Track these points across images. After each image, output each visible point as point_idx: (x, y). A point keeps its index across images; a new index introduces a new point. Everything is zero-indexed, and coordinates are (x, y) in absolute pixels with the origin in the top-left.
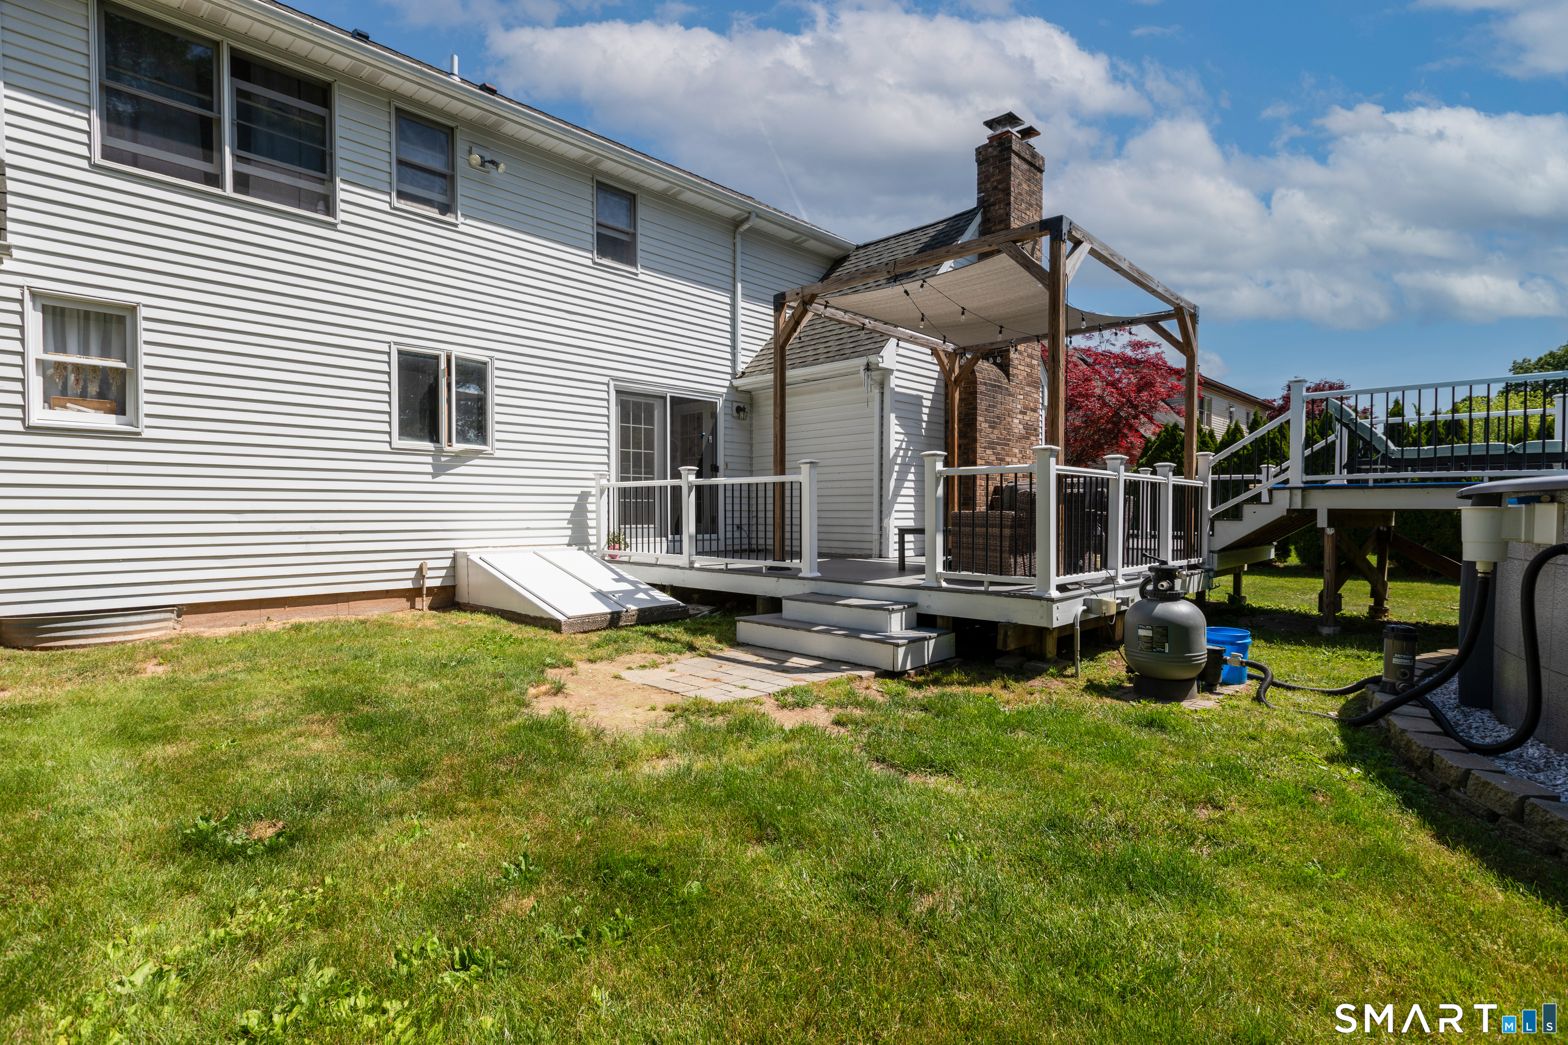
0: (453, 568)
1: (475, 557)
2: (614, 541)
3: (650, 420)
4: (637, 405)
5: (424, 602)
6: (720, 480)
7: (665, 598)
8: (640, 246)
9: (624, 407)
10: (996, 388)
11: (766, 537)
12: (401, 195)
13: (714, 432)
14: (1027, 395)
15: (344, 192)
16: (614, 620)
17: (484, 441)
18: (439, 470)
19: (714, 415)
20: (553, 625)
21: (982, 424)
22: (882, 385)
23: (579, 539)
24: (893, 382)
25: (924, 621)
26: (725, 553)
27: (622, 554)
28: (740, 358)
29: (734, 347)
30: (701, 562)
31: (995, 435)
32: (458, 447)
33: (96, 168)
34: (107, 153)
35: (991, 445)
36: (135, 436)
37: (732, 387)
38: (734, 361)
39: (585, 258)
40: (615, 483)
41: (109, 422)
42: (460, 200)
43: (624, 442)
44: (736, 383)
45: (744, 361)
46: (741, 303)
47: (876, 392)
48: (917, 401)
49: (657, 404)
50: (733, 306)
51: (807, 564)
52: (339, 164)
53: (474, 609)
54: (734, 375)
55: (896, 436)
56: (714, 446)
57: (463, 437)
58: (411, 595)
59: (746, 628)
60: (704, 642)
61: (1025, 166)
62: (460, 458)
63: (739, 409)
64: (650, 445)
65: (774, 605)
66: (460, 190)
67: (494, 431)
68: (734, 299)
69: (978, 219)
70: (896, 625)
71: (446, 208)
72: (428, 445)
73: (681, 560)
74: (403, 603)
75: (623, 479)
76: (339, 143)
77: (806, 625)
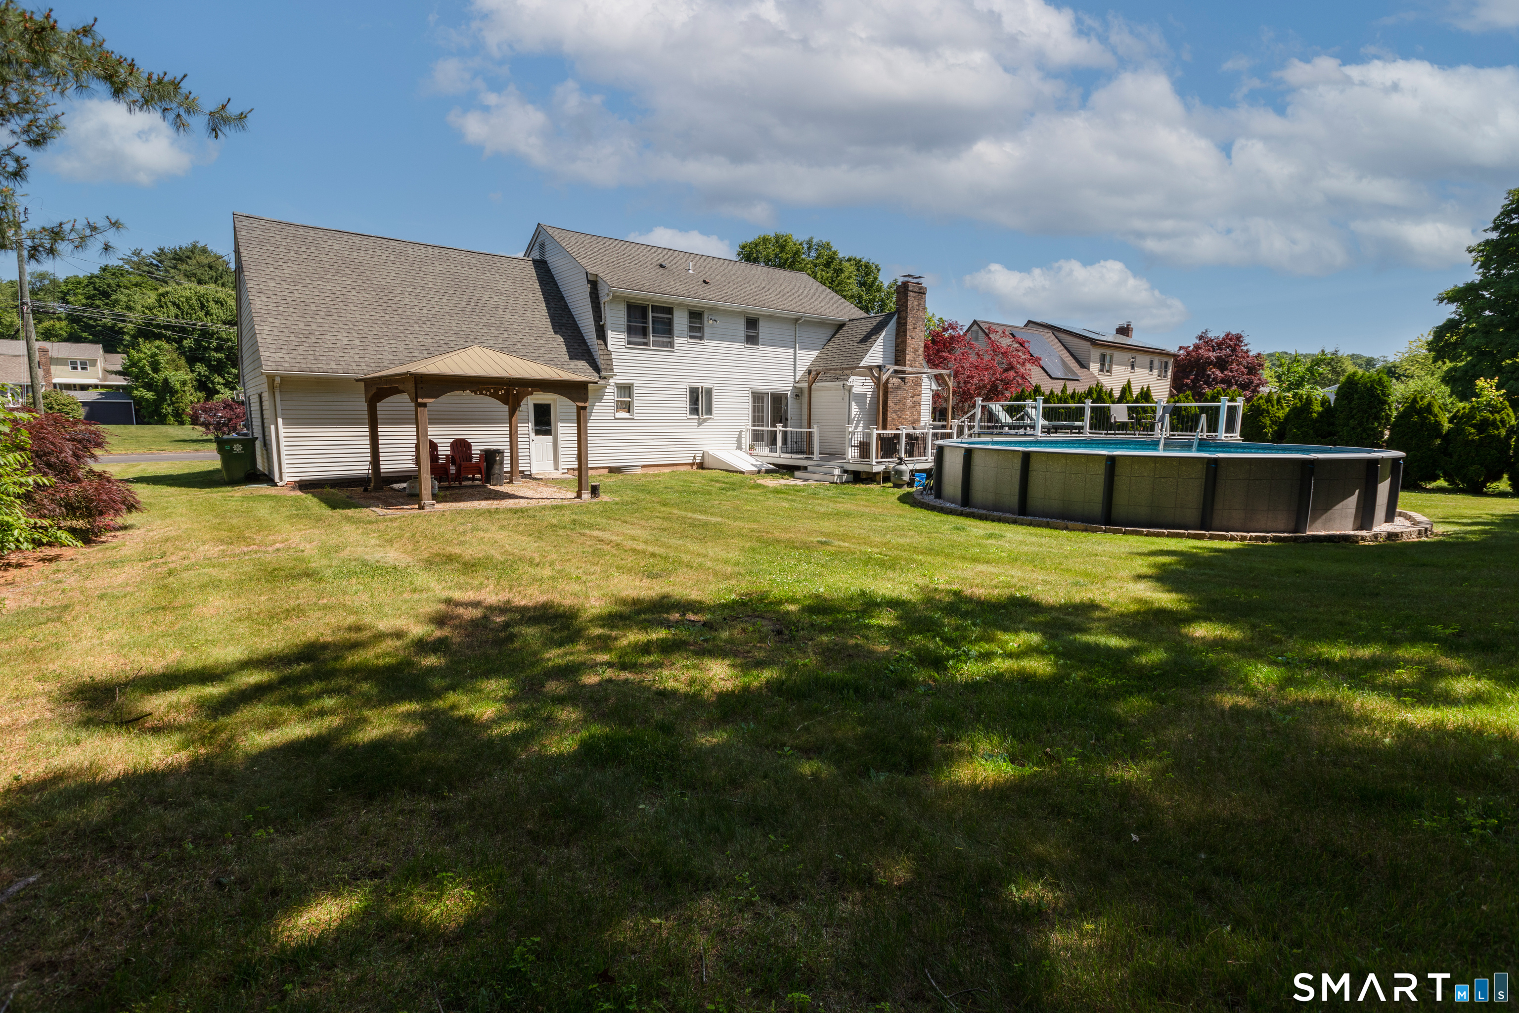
0: (703, 456)
1: (711, 453)
2: (752, 448)
3: (763, 403)
4: (758, 397)
5: (695, 467)
6: (788, 429)
7: (772, 467)
8: (760, 337)
9: (754, 397)
10: (899, 388)
11: (805, 447)
12: (691, 337)
13: (787, 405)
14: (914, 390)
15: (677, 340)
16: (759, 472)
17: (711, 414)
18: (699, 424)
19: (786, 398)
20: (742, 473)
21: (890, 403)
22: (850, 391)
23: (739, 447)
24: (854, 390)
25: (846, 471)
26: (791, 453)
27: (754, 453)
28: (797, 374)
29: (795, 370)
30: (783, 455)
31: (897, 408)
32: (705, 417)
33: (627, 348)
34: (629, 343)
35: (895, 412)
36: (633, 419)
37: (794, 386)
38: (795, 376)
39: (741, 346)
40: (750, 427)
41: (627, 415)
42: (705, 335)
43: (754, 411)
44: (796, 385)
45: (799, 374)
46: (798, 352)
47: (847, 393)
48: (864, 396)
49: (765, 396)
50: (795, 353)
51: (816, 456)
52: (675, 332)
53: (709, 469)
54: (795, 382)
55: (855, 409)
56: (786, 411)
57: (706, 414)
58: (692, 464)
59: (797, 473)
60: (786, 477)
61: (915, 295)
62: (705, 420)
63: (797, 395)
64: (763, 412)
65: (805, 468)
66: (705, 331)
67: (714, 411)
68: (795, 351)
69: (896, 317)
70: (837, 472)
71: (701, 338)
72: (696, 417)
73: (777, 455)
74: (689, 467)
75: (754, 426)
76: (675, 325)
77: (814, 473)
